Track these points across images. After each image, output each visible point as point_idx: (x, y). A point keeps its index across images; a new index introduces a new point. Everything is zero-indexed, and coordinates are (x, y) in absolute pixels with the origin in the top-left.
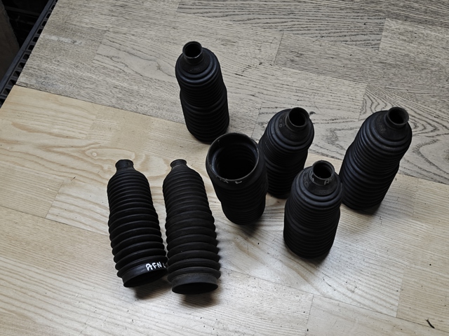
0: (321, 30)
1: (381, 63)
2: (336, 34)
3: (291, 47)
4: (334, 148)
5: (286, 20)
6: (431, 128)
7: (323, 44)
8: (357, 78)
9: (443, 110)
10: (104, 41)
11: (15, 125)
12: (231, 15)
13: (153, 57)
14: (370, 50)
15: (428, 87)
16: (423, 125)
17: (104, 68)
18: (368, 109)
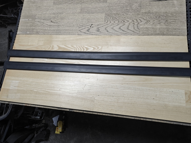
0: (91, 1)
1: (108, 6)
2: (95, 1)
3: (84, 8)
4: (99, 33)
6: (123, 21)
7: (92, 5)
8: (102, 12)
9: (126, 16)
10: (36, 18)
11: (19, 45)
12: (67, 2)
13: (49, 19)
14: (105, 3)
15: (121, 10)
16: (121, 21)
17: (38, 25)
18: (106, 20)
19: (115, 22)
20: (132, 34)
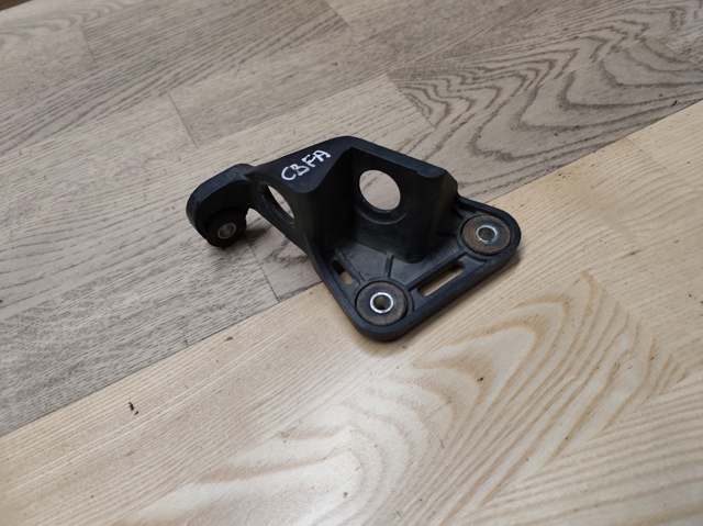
0: (231, 55)
1: (372, 37)
2: (261, 47)
3: (203, 104)
5: (157, 77)
7: (255, 69)
8: (361, 76)
9: (527, 35)
12: (38, 130)
14: (337, 33)
15: (472, 24)
16: (528, 69)
18: (429, 103)
19: (499, 90)
20: (680, 100)
